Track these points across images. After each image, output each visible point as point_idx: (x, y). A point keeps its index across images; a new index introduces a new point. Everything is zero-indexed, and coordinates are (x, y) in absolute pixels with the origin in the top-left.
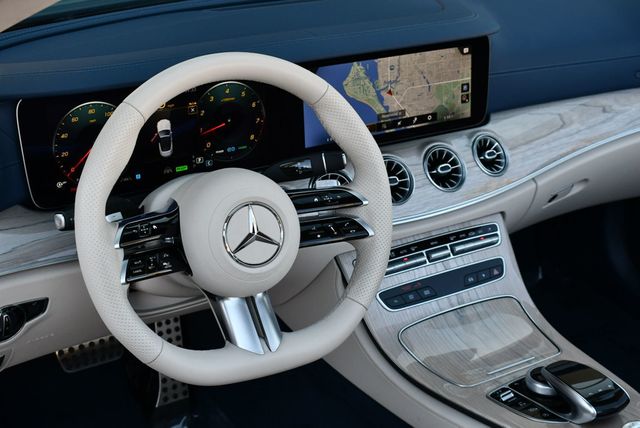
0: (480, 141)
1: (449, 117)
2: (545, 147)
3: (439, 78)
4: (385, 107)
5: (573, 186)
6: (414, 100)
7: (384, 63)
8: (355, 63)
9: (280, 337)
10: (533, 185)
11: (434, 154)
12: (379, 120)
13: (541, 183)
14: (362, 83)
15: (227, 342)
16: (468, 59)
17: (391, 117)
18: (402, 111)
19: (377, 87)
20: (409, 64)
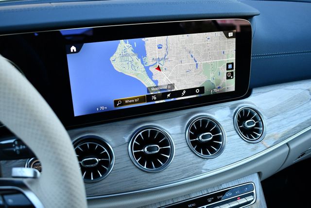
0: (241, 112)
1: (215, 91)
3: (205, 57)
6: (183, 75)
7: (151, 43)
8: (122, 41)
11: (197, 123)
12: (148, 92)
13: (292, 146)
14: (130, 59)
16: (232, 42)
17: (160, 90)
18: (171, 85)
19: (146, 64)
20: (177, 44)
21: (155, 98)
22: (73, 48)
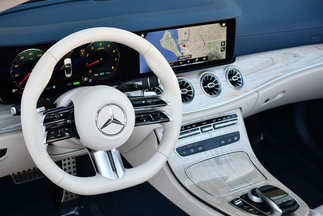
0: (230, 72)
1: (214, 59)
2: (263, 75)
3: (209, 38)
4: (181, 53)
5: (277, 95)
6: (197, 50)
7: (180, 30)
8: (166, 31)
9: (124, 171)
10: (257, 94)
11: (206, 78)
12: (178, 59)
13: (260, 93)
14: (170, 41)
15: (97, 173)
16: (225, 29)
17: (184, 58)
18: (190, 55)
19: (178, 43)
20: (194, 31)
21: (181, 63)
22: (143, 35)
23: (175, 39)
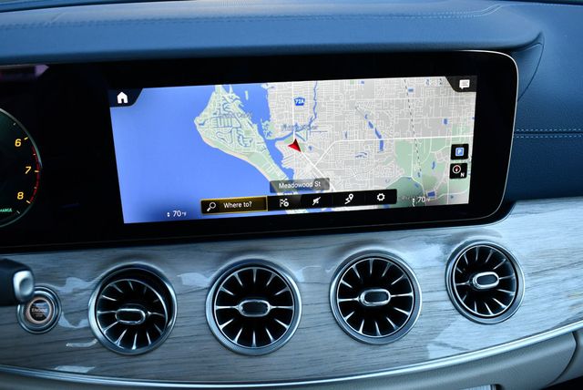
0: (471, 253)
1: (422, 200)
3: (402, 128)
4: (284, 170)
6: (348, 163)
7: (280, 93)
8: (219, 87)
10: (573, 343)
12: (272, 190)
14: (236, 124)
16: (468, 100)
17: (298, 189)
18: (322, 180)
19: (268, 134)
20: (337, 98)
21: (286, 204)
22: (122, 97)
23: (255, 120)
